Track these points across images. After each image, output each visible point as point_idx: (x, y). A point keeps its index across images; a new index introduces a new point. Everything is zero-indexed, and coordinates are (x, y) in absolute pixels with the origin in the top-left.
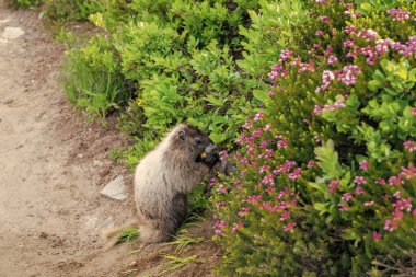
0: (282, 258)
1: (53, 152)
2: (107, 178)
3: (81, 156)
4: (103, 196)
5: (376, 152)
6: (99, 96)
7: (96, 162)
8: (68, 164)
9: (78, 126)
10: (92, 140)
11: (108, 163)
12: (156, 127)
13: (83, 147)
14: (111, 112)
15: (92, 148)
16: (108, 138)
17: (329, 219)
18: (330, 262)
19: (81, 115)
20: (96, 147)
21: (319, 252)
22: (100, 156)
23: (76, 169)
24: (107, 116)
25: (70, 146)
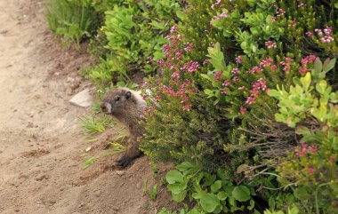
0: (182, 131)
1: (35, 71)
2: (76, 90)
3: (57, 74)
4: (72, 104)
5: (247, 49)
6: (74, 26)
7: (69, 79)
8: (46, 80)
9: (57, 51)
10: (68, 62)
11: (78, 79)
12: (114, 48)
13: (60, 67)
14: (84, 40)
15: (67, 68)
16: (80, 60)
17: (216, 102)
18: (218, 135)
19: (60, 41)
20: (70, 68)
21: (209, 127)
22: (73, 74)
23: (53, 84)
24: (81, 43)
25: (50, 66)
